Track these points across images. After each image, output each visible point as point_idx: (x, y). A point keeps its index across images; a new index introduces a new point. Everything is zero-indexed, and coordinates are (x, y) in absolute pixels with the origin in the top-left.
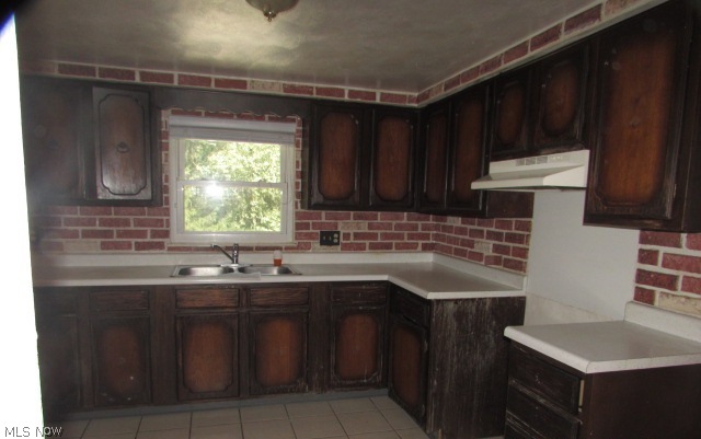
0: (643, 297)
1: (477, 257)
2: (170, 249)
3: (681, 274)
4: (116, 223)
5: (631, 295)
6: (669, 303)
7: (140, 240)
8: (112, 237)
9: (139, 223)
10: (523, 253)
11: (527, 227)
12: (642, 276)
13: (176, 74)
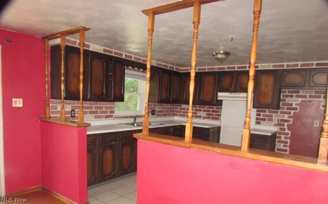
0: (258, 123)
1: (200, 117)
2: (115, 118)
3: (267, 118)
4: (100, 108)
5: (255, 123)
6: (265, 123)
7: (106, 114)
8: (98, 113)
9: (106, 108)
10: (220, 115)
11: (221, 109)
12: (257, 119)
13: (124, 54)
